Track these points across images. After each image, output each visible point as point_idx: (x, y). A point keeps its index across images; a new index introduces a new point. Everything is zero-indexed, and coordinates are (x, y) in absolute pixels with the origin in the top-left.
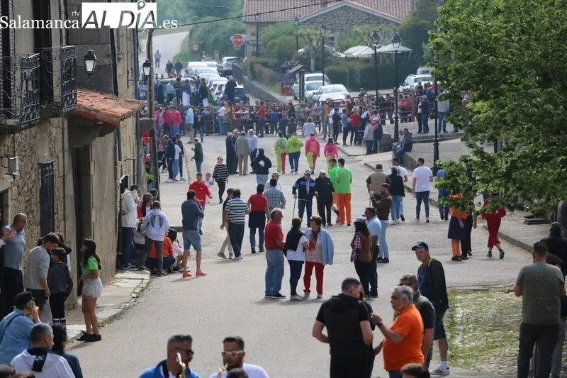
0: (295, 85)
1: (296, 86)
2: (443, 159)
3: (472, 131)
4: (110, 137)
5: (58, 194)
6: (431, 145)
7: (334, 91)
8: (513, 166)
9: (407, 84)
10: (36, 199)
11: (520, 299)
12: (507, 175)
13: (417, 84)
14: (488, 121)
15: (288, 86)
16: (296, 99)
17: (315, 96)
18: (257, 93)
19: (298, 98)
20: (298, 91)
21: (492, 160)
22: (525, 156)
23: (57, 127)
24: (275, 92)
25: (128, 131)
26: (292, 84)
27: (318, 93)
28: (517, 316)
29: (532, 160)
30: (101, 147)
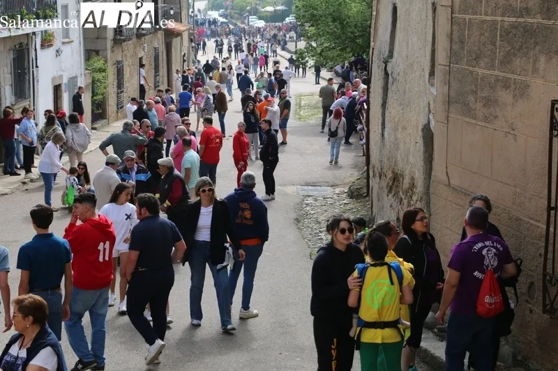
1: (246, 21)
2: (298, 48)
3: (309, 38)
4: (179, 38)
5: (160, 58)
6: (294, 43)
7: (260, 23)
8: (322, 51)
9: (286, 21)
10: (153, 60)
11: (321, 99)
12: (320, 54)
13: (290, 21)
14: (314, 34)
15: (244, 21)
16: (246, 25)
18: (233, 23)
20: (247, 23)
21: (315, 48)
22: (327, 47)
23: (160, 35)
24: (239, 23)
25: (186, 36)
27: (254, 24)
28: (320, 105)
29: (330, 49)
30: (176, 42)
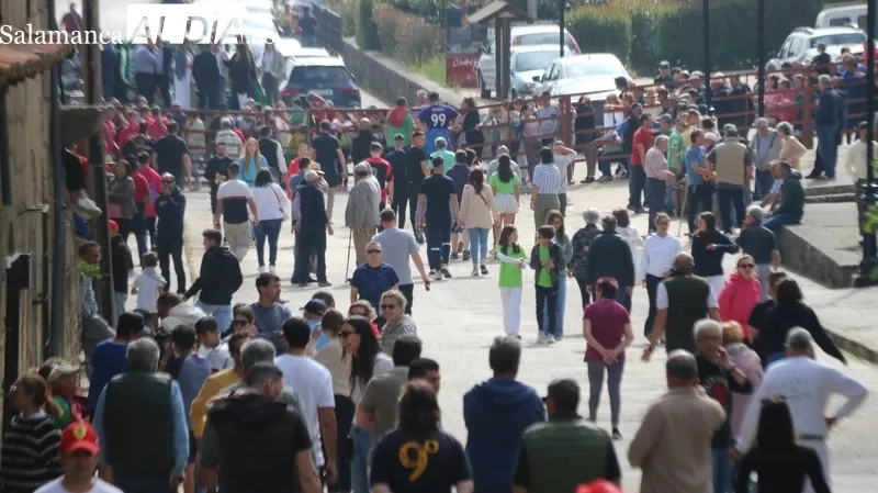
0: (484, 57)
1: (487, 61)
7: (590, 72)
9: (790, 54)
13: (815, 52)
15: (467, 62)
16: (486, 95)
17: (539, 85)
18: (382, 83)
19: (493, 94)
20: (494, 74)
24: (432, 77)
26: (477, 56)
27: (545, 79)
